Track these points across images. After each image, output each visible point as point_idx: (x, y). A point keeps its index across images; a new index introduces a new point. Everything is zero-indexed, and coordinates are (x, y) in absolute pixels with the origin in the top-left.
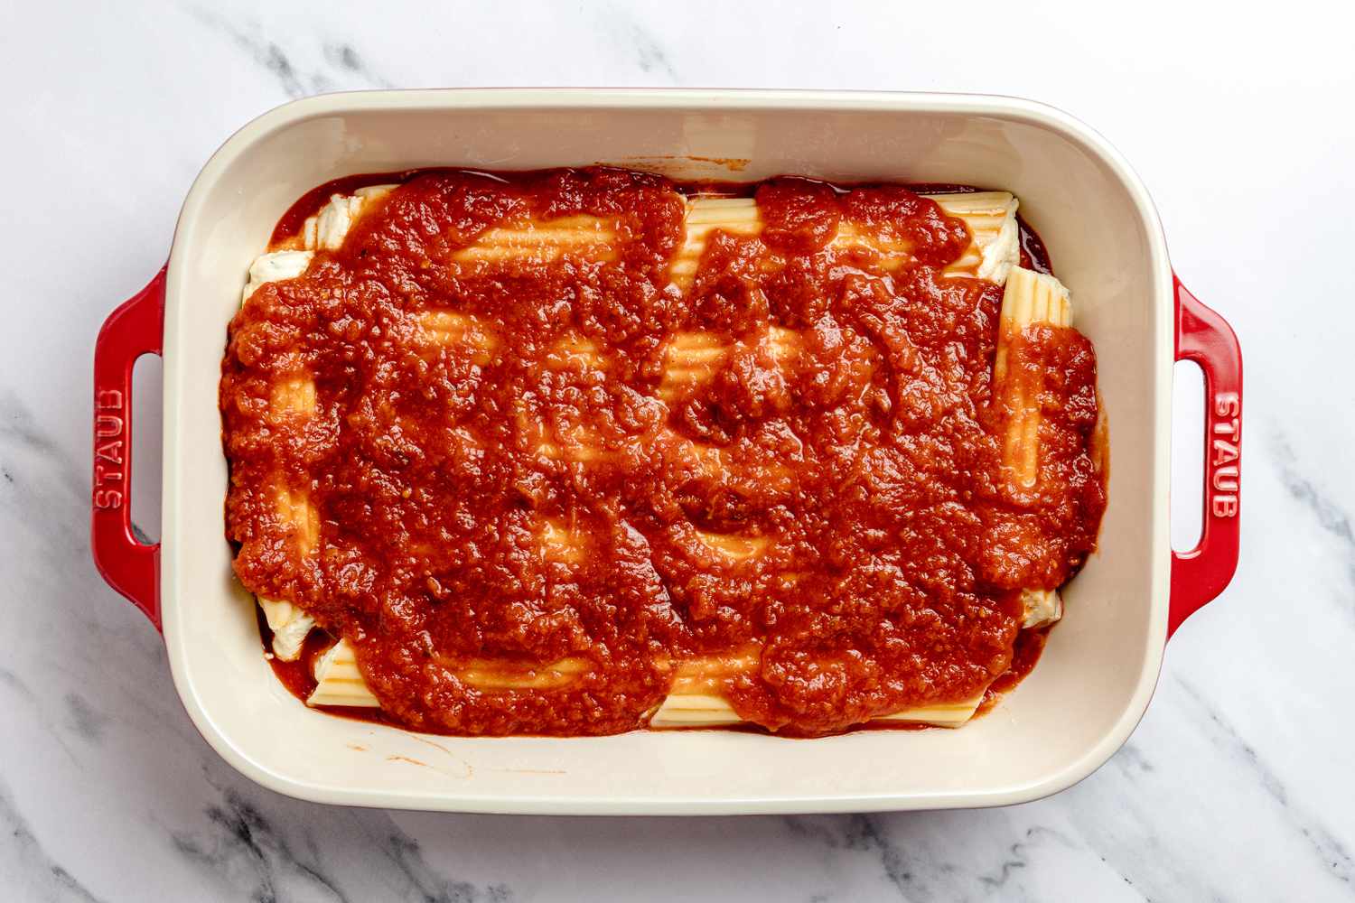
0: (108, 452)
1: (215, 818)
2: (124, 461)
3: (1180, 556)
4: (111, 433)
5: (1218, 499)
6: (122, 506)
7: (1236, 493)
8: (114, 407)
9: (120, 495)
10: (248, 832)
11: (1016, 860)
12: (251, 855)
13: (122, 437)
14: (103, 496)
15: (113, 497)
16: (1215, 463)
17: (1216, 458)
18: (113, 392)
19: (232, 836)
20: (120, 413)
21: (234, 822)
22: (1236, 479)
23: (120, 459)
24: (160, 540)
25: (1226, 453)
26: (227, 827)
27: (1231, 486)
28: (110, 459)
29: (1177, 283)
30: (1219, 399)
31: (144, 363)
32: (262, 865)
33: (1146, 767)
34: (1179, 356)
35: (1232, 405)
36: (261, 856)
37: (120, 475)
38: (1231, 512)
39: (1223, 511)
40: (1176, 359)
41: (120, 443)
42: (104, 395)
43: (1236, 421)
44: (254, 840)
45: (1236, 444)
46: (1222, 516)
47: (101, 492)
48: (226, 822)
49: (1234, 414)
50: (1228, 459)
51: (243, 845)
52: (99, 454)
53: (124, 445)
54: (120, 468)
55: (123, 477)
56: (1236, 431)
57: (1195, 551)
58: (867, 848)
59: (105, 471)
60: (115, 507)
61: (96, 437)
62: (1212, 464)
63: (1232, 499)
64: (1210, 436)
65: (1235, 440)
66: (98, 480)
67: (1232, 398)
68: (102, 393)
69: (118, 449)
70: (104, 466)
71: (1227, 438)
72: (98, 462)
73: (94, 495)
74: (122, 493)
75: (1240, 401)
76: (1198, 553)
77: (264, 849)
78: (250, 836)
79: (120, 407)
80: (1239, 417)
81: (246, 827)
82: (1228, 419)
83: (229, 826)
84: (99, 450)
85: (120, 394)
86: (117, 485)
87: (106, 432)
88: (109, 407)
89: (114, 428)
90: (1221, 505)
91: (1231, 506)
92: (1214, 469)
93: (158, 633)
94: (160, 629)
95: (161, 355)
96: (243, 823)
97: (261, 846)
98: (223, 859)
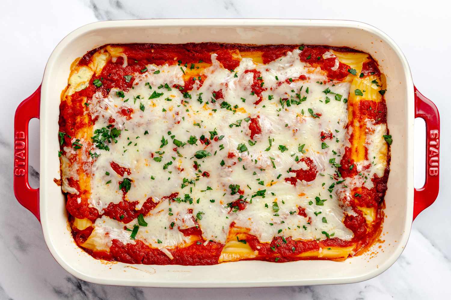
0: (20, 155)
1: (69, 281)
2: (25, 158)
3: (417, 190)
4: (21, 148)
5: (431, 169)
6: (25, 174)
7: (438, 167)
8: (22, 138)
9: (24, 171)
10: (81, 286)
11: (361, 297)
12: (82, 295)
13: (25, 149)
14: (18, 171)
15: (22, 171)
16: (430, 156)
17: (430, 154)
18: (21, 132)
19: (75, 288)
20: (24, 140)
21: (76, 283)
22: (438, 161)
23: (24, 157)
24: (39, 187)
25: (434, 152)
26: (73, 284)
27: (436, 164)
28: (20, 157)
29: (415, 89)
30: (431, 132)
31: (33, 122)
32: (86, 298)
33: (408, 263)
34: (416, 116)
35: (436, 134)
36: (85, 295)
37: (24, 163)
38: (436, 174)
39: (433, 174)
40: (415, 117)
41: (24, 151)
42: (18, 133)
43: (437, 140)
44: (83, 289)
45: (438, 149)
46: (433, 175)
47: (17, 170)
48: (73, 283)
49: (437, 138)
50: (435, 154)
51: (79, 291)
52: (16, 155)
53: (25, 152)
54: (24, 160)
55: (25, 164)
56: (437, 144)
57: (423, 188)
58: (306, 292)
59: (19, 162)
60: (22, 175)
61: (15, 149)
62: (429, 156)
63: (436, 169)
64: (428, 146)
65: (437, 147)
66: (16, 165)
67: (436, 132)
68: (17, 133)
69: (24, 153)
70: (18, 160)
71: (434, 146)
72: (16, 158)
73: (15, 170)
74: (25, 170)
75: (439, 132)
76: (424, 189)
77: (87, 292)
78: (81, 288)
79: (24, 138)
80: (439, 138)
81: (80, 284)
82: (435, 140)
83: (74, 284)
84: (16, 154)
85: (24, 133)
86: (23, 167)
87: (18, 147)
88: (20, 138)
89: (22, 145)
90: (432, 171)
91: (436, 171)
92: (430, 158)
93: (38, 221)
94: (40, 220)
95: (39, 118)
96: (79, 283)
97: (85, 291)
98: (72, 296)
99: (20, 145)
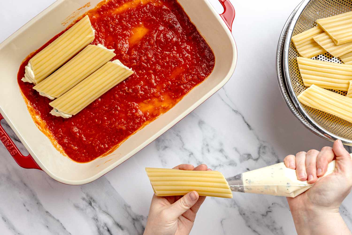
0: (7, 144)
1: (83, 200)
4: (5, 140)
9: (16, 150)
10: (91, 203)
11: (269, 210)
12: (92, 209)
13: (8, 139)
15: (14, 151)
19: (87, 204)
20: (4, 135)
28: (9, 145)
32: (94, 211)
36: (94, 209)
44: (93, 205)
47: (12, 152)
51: (90, 206)
54: (12, 145)
55: (14, 146)
58: (235, 207)
59: (9, 148)
60: (16, 153)
61: (3, 142)
66: (9, 150)
69: (9, 142)
72: (7, 147)
73: (10, 153)
77: (95, 207)
83: (87, 202)
84: (5, 144)
96: (90, 201)
97: (94, 206)
98: (85, 209)
99: (4, 138)
